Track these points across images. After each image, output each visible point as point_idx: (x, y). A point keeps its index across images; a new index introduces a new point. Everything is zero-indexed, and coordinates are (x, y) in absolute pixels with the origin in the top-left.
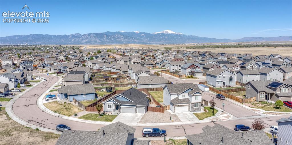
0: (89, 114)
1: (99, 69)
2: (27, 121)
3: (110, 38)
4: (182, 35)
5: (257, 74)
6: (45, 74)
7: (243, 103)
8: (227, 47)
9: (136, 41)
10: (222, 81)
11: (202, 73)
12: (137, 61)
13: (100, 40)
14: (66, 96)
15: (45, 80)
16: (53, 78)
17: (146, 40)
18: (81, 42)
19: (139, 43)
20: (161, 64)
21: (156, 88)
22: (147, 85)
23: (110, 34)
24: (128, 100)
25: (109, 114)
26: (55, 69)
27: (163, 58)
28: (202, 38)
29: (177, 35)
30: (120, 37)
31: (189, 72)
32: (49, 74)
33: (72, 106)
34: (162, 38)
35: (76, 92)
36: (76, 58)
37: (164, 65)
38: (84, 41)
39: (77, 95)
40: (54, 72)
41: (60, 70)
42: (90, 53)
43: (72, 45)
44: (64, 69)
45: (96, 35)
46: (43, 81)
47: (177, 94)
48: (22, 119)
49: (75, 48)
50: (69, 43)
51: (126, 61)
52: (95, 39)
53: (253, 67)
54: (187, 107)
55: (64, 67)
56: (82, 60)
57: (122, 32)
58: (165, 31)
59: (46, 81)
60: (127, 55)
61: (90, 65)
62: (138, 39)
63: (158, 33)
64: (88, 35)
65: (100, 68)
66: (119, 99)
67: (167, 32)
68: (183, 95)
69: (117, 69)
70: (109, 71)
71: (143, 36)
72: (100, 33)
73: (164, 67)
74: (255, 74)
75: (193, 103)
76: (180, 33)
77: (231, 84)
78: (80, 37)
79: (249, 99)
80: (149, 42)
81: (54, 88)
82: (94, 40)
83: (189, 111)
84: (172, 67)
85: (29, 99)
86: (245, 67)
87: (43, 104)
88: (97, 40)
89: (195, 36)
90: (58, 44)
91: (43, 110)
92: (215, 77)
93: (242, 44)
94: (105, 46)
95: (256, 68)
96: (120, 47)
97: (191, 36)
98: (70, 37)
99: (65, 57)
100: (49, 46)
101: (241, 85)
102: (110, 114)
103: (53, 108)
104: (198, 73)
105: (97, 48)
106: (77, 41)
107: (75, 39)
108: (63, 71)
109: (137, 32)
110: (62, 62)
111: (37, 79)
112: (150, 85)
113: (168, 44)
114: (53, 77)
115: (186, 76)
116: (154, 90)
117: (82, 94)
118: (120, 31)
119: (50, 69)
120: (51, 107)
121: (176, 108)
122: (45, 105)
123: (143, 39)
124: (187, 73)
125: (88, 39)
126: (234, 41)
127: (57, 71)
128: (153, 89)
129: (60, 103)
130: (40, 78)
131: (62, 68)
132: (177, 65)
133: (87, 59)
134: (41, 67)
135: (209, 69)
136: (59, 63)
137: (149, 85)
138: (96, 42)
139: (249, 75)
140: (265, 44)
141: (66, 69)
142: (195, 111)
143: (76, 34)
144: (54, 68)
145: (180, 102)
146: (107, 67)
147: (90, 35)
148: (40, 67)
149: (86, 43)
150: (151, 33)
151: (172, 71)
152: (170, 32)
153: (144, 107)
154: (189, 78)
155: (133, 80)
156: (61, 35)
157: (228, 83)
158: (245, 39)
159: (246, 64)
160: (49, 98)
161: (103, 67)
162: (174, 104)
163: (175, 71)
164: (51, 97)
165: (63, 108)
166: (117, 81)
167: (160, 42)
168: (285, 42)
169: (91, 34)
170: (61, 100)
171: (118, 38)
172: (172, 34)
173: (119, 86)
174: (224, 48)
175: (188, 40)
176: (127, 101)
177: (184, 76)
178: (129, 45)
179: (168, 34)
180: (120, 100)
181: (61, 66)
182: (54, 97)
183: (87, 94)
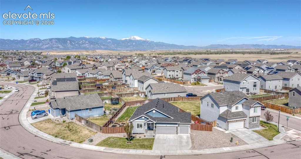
0: (109, 138)
1: (80, 76)
2: (18, 155)
3: (74, 44)
4: (150, 42)
5: (280, 80)
6: (12, 82)
7: (295, 114)
8: (199, 54)
9: (102, 47)
10: (245, 88)
11: (208, 78)
12: (121, 67)
13: (62, 46)
14: (64, 111)
15: (17, 90)
16: (27, 87)
17: (113, 46)
18: (41, 48)
19: (106, 49)
20: (151, 70)
21: (174, 98)
22: (163, 93)
23: (74, 40)
24: (165, 117)
25: (140, 137)
26: (25, 77)
27: (147, 64)
28: (170, 44)
29: (144, 42)
30: (85, 43)
31: (194, 78)
32: (19, 82)
33: (76, 126)
34: (129, 44)
35: (79, 106)
36: (45, 64)
37: (155, 71)
38: (45, 47)
39: (80, 110)
40: (24, 80)
41: (33, 77)
42: (56, 59)
43: (31, 51)
44: (38, 76)
45: (59, 40)
46: (14, 91)
47: (227, 106)
48: (8, 151)
49: (36, 54)
50: (27, 48)
51: (109, 67)
52: (57, 44)
53: (259, 72)
54: (243, 123)
55: (38, 74)
56: (53, 66)
57: (87, 37)
58: (132, 37)
59: (19, 91)
60: (101, 60)
61: (69, 72)
62: (104, 45)
63: (125, 39)
64: (49, 40)
65: (82, 75)
66: (152, 116)
67: (135, 38)
68: (236, 107)
69: (105, 76)
70: (94, 78)
71: (110, 42)
72: (62, 38)
73: (155, 73)
74: (278, 80)
75: (251, 117)
76: (148, 40)
77: (255, 91)
78: (40, 43)
79: (299, 109)
80: (116, 49)
81: (36, 100)
82: (55, 45)
83: (244, 127)
84: (169, 73)
85: (5, 116)
86: (251, 72)
87: (31, 124)
88: (60, 46)
89: (163, 43)
90: (15, 49)
91: (35, 134)
92: (238, 83)
93: (210, 51)
94: (70, 52)
95: (262, 73)
96: (87, 53)
97: (160, 42)
98: (28, 42)
99: (31, 63)
100: (3, 51)
101: (265, 92)
102: (142, 136)
103: (49, 129)
104: (204, 79)
105: (61, 54)
106: (36, 46)
107: (34, 44)
108: (36, 79)
109: (103, 37)
110: (32, 68)
111: (6, 89)
112: (166, 93)
113: (137, 50)
114: (25, 85)
115: (190, 83)
116: (171, 101)
117: (88, 109)
118: (85, 37)
119: (19, 76)
120: (45, 129)
121: (230, 124)
122: (34, 126)
123: (110, 45)
124: (192, 79)
125: (49, 45)
126: (201, 48)
127: (29, 78)
128: (170, 99)
129: (58, 123)
130: (10, 88)
131: (35, 75)
132: (174, 71)
133: (59, 64)
134: (5, 74)
135: (215, 74)
136: (28, 70)
137: (164, 94)
138: (58, 47)
139: (272, 80)
140: (231, 51)
141: (41, 75)
142: (253, 127)
143: (35, 39)
144: (24, 75)
145: (235, 117)
146: (91, 74)
147: (51, 40)
148: (3, 74)
149: (47, 48)
150: (118, 39)
151: (168, 77)
152: (138, 38)
153: (189, 124)
154: (195, 84)
155: (134, 88)
156: (17, 40)
157: (252, 90)
158: (212, 46)
159: (251, 69)
160: (38, 115)
161: (86, 73)
162: (227, 119)
163: (172, 77)
164: (40, 114)
165: (65, 130)
166: (115, 90)
167: (128, 48)
168: (249, 50)
169: (53, 39)
170: (57, 117)
171: (83, 44)
172: (140, 40)
173: (123, 96)
174: (195, 54)
175: (157, 47)
176: (163, 118)
177: (189, 82)
178: (97, 51)
179: (136, 40)
180: (154, 116)
181: (34, 72)
182: (44, 114)
183: (93, 108)
